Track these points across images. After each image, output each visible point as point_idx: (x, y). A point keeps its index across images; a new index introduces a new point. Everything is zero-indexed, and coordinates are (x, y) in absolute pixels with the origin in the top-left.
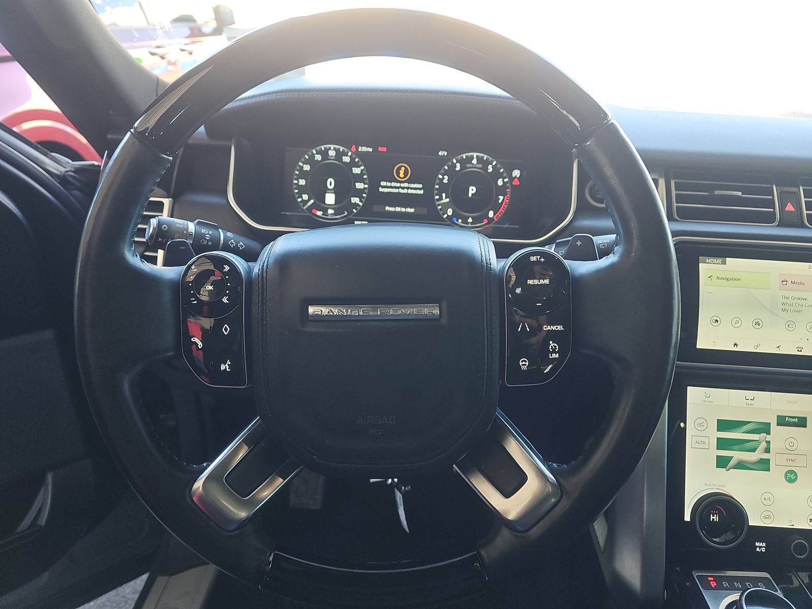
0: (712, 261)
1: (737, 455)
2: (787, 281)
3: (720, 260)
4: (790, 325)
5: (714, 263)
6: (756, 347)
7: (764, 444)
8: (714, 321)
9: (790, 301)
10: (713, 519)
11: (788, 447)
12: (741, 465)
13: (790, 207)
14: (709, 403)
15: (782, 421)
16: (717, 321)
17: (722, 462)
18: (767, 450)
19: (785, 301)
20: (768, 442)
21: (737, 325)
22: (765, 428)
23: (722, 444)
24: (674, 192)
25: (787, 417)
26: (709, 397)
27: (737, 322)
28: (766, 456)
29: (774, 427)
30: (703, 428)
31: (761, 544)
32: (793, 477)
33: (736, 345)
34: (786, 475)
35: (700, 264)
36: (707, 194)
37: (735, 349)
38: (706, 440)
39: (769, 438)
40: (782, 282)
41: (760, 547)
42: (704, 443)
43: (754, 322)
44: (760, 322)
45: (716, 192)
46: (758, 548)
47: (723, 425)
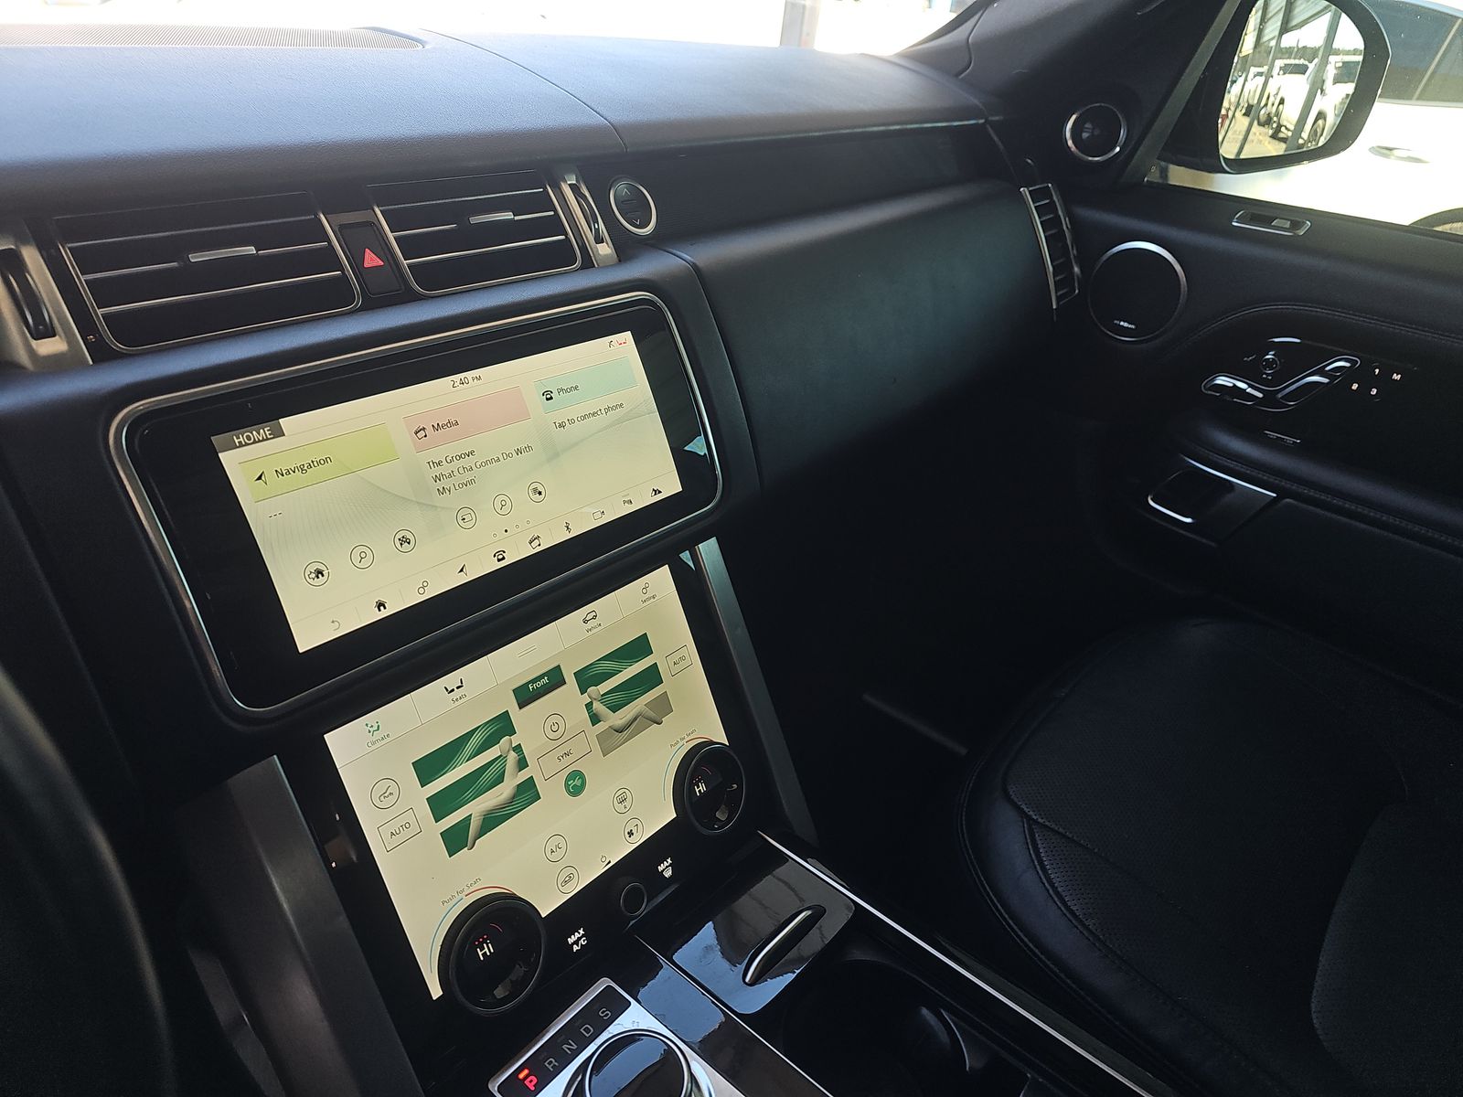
0: (249, 438)
1: (475, 809)
2: (424, 429)
3: (265, 431)
4: (463, 517)
5: (255, 442)
6: (421, 591)
7: (513, 756)
8: (313, 575)
9: (446, 468)
10: (484, 954)
11: (552, 736)
12: (492, 821)
13: (371, 260)
14: (383, 742)
15: (526, 696)
16: (319, 573)
17: (456, 840)
18: (522, 764)
19: (437, 471)
20: (518, 749)
21: (365, 563)
22: (502, 726)
23: (440, 805)
24: (81, 280)
25: (529, 682)
26: (378, 729)
27: (363, 555)
28: (523, 776)
29: (517, 716)
30: (392, 799)
31: (577, 935)
32: (577, 782)
33: (381, 605)
34: (567, 786)
35: (220, 455)
36: (175, 264)
37: (384, 613)
38: (409, 817)
39: (515, 740)
40: (416, 433)
41: (576, 943)
42: (407, 826)
43: (397, 540)
44: (409, 536)
45: (195, 258)
46: (575, 946)
47: (428, 768)
